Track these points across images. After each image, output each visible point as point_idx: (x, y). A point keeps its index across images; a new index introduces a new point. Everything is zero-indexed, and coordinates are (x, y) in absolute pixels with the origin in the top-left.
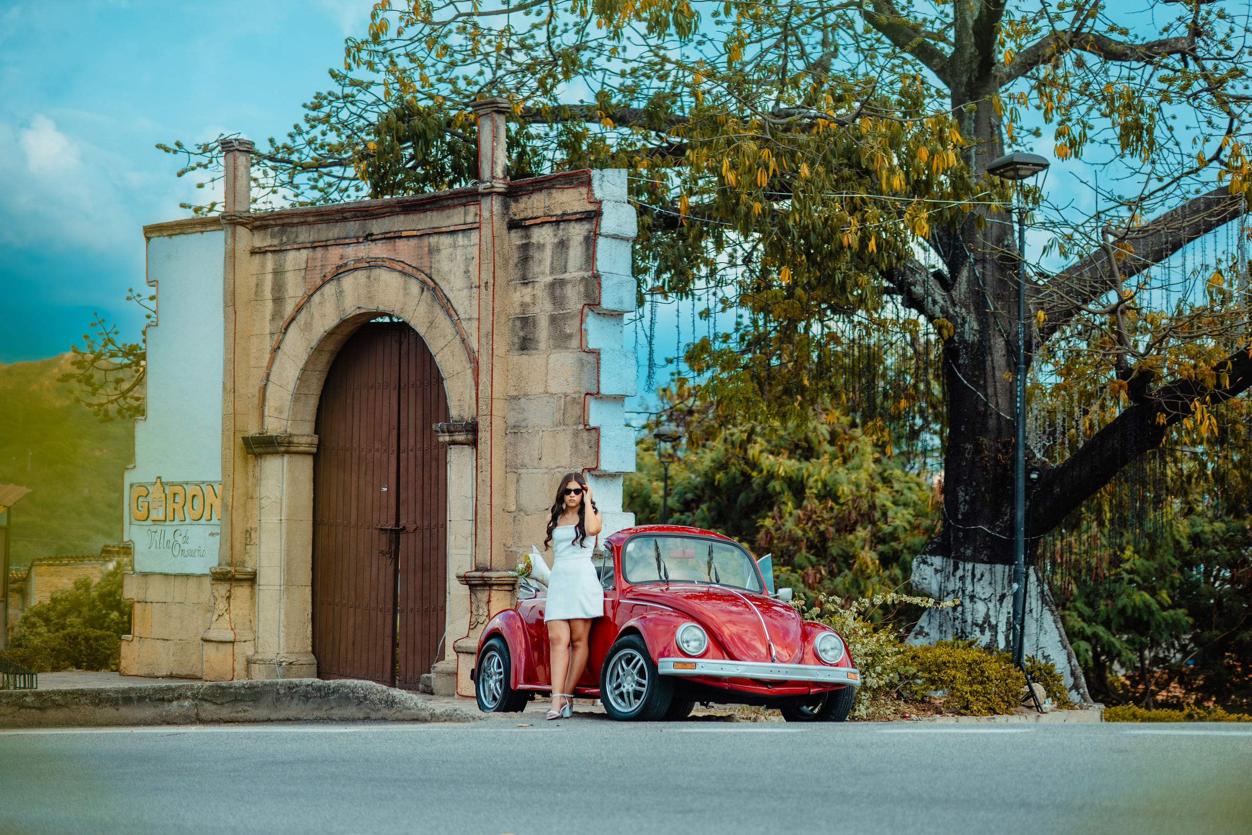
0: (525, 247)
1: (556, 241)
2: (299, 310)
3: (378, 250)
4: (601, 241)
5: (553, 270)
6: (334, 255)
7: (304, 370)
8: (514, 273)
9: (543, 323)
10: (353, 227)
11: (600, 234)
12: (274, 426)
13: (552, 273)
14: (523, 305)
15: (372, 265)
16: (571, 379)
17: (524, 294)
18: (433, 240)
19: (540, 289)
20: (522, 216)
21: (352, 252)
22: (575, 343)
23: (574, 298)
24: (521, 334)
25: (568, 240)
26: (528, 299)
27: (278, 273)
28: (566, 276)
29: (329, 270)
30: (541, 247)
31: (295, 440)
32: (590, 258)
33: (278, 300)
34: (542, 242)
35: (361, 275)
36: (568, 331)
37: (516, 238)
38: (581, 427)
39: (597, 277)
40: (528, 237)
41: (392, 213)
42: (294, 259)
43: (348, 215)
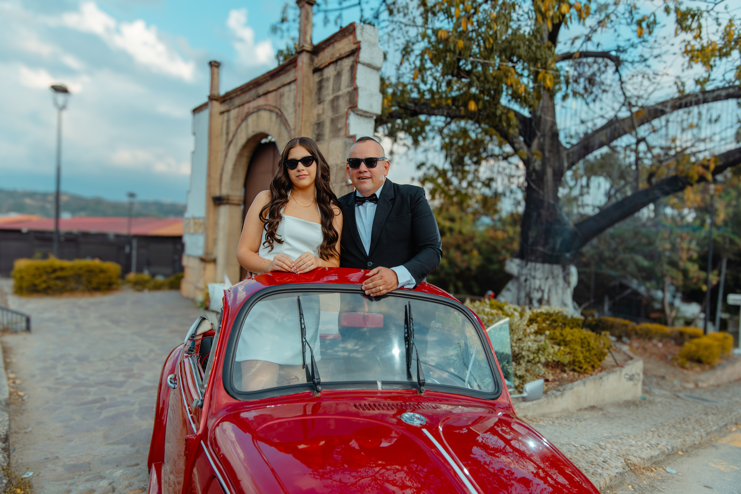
0: (320, 82)
1: (335, 73)
2: (234, 136)
3: (261, 102)
4: (360, 68)
5: (334, 91)
6: (246, 108)
7: (235, 165)
8: (314, 97)
9: (328, 124)
10: (253, 93)
11: (359, 62)
12: (225, 192)
13: (333, 93)
14: (319, 115)
15: (258, 109)
16: (340, 155)
17: (319, 109)
18: (282, 90)
19: (326, 105)
20: (320, 64)
21: (253, 105)
22: (342, 133)
23: (343, 105)
24: (317, 132)
25: (342, 70)
26: (320, 112)
27: (228, 121)
28: (340, 93)
29: (244, 115)
30: (328, 79)
31: (231, 198)
32: (353, 78)
33: (227, 134)
34: (328, 76)
35: (254, 116)
36: (340, 126)
37: (316, 78)
38: (344, 184)
39: (356, 89)
40: (322, 75)
41: (267, 81)
42: (234, 113)
43: (251, 87)
